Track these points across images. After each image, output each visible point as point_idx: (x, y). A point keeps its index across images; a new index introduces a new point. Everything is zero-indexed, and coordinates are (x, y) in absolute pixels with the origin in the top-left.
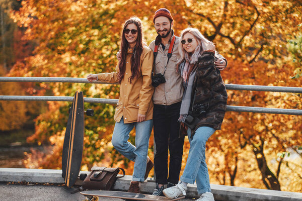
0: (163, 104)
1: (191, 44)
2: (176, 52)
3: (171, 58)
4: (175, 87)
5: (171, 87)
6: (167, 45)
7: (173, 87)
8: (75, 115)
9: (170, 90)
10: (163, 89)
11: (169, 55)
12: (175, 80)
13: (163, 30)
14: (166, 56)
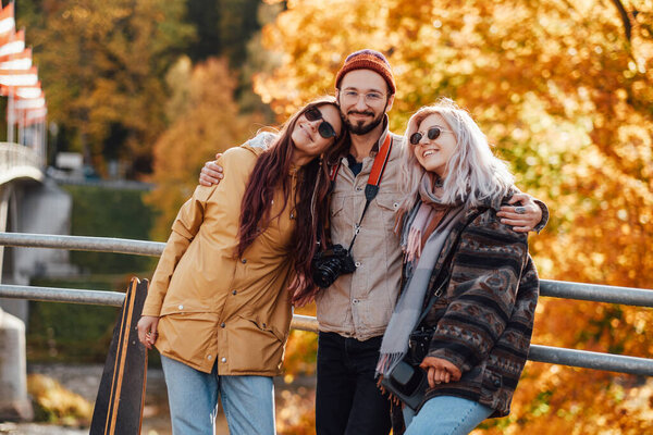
0: (342, 335)
1: (436, 141)
2: (392, 181)
3: (377, 197)
4: (383, 286)
5: (370, 285)
6: (367, 162)
7: (375, 286)
8: (125, 346)
9: (365, 296)
10: (347, 290)
11: (372, 191)
12: (384, 266)
13: (365, 113)
14: (362, 192)
